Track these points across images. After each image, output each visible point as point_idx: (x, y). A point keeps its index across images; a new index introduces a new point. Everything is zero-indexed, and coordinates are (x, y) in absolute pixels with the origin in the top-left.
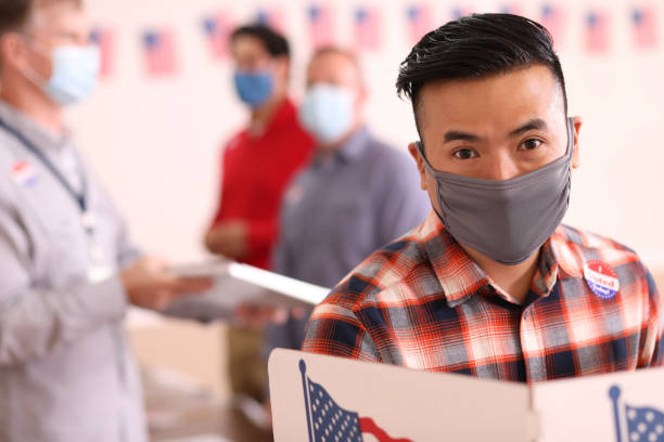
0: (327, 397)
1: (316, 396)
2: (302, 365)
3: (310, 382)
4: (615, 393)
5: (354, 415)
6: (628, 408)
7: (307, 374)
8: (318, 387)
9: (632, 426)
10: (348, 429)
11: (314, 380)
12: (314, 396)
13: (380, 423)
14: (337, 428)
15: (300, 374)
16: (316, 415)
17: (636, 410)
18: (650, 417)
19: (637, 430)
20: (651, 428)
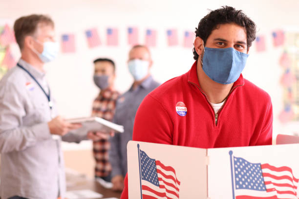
0: (146, 155)
1: (142, 155)
2: (138, 146)
3: (140, 151)
4: (231, 153)
5: (154, 160)
6: (234, 157)
7: (140, 148)
8: (143, 152)
9: (235, 163)
10: (152, 165)
11: (142, 150)
12: (141, 155)
13: (162, 162)
14: (148, 164)
15: (137, 149)
16: (142, 161)
17: (237, 158)
18: (241, 161)
19: (237, 164)
20: (241, 164)
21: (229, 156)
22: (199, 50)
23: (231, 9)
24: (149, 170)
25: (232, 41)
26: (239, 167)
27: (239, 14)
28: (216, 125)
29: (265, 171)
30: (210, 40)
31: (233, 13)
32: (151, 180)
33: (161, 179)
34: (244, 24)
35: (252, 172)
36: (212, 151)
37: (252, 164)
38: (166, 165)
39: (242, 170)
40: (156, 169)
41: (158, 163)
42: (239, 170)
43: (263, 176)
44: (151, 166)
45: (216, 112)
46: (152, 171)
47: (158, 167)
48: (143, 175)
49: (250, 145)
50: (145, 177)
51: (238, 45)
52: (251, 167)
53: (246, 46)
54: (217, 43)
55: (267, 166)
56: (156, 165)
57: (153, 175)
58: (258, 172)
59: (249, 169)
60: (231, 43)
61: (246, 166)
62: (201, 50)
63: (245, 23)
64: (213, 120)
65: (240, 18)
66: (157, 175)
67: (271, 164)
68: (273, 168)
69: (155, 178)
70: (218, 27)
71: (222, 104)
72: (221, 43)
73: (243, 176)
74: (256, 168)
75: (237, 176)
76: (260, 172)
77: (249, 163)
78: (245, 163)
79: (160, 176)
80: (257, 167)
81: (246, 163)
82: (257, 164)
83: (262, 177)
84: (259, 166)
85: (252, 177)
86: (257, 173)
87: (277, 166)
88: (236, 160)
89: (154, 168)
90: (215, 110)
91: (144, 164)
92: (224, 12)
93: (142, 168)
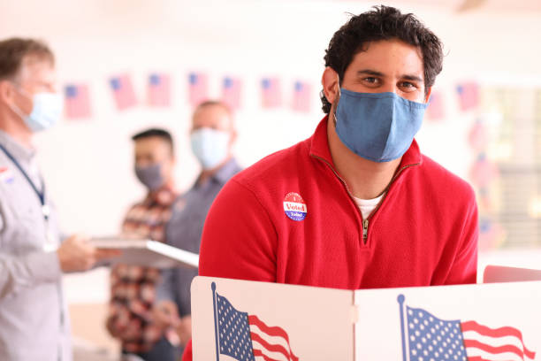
0: (228, 304)
1: (222, 304)
2: (213, 286)
3: (218, 296)
4: (401, 299)
5: (246, 314)
6: (408, 308)
7: (217, 291)
8: (223, 299)
9: (410, 319)
10: (241, 323)
11: (220, 294)
12: (220, 304)
13: (261, 319)
14: (234, 323)
15: (211, 292)
16: (221, 316)
17: (413, 310)
18: (421, 315)
19: (413, 322)
20: (421, 321)
21: (398, 305)
22: (330, 93)
23: (392, 11)
24: (235, 334)
25: (394, 74)
26: (417, 327)
27: (407, 21)
28: (365, 243)
29: (470, 335)
30: (352, 73)
31: (395, 19)
32: (239, 354)
33: (259, 353)
34: (417, 41)
35: (444, 339)
36: (362, 295)
37: (444, 322)
38: (269, 324)
39: (423, 334)
40: (250, 332)
41: (253, 320)
42: (417, 333)
43: (465, 347)
44: (239, 326)
45: (365, 216)
46: (240, 337)
47: (254, 329)
48: (222, 344)
49: (433, 283)
50: (226, 348)
51: (406, 82)
52: (442, 328)
53: (422, 85)
54: (364, 79)
55: (472, 326)
56: (248, 324)
57: (243, 345)
58: (456, 338)
59: (438, 333)
60: (391, 79)
61: (432, 325)
62: (334, 92)
63: (420, 40)
64: (359, 231)
65: (409, 30)
66: (251, 344)
67: (481, 322)
68: (484, 331)
69: (247, 351)
70: (365, 48)
71: (378, 200)
72: (371, 80)
73: (425, 347)
74: (451, 330)
75: (413, 346)
76: (460, 337)
77: (437, 321)
78: (428, 320)
79: (256, 345)
80: (454, 327)
81: (431, 319)
82: (453, 323)
83: (462, 348)
84: (457, 325)
85: (443, 348)
86: (453, 341)
87: (493, 326)
88: (411, 312)
89: (244, 330)
90: (363, 213)
91: (224, 323)
92: (376, 19)
93: (221, 331)
